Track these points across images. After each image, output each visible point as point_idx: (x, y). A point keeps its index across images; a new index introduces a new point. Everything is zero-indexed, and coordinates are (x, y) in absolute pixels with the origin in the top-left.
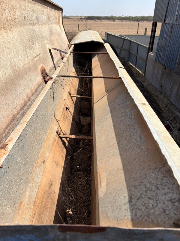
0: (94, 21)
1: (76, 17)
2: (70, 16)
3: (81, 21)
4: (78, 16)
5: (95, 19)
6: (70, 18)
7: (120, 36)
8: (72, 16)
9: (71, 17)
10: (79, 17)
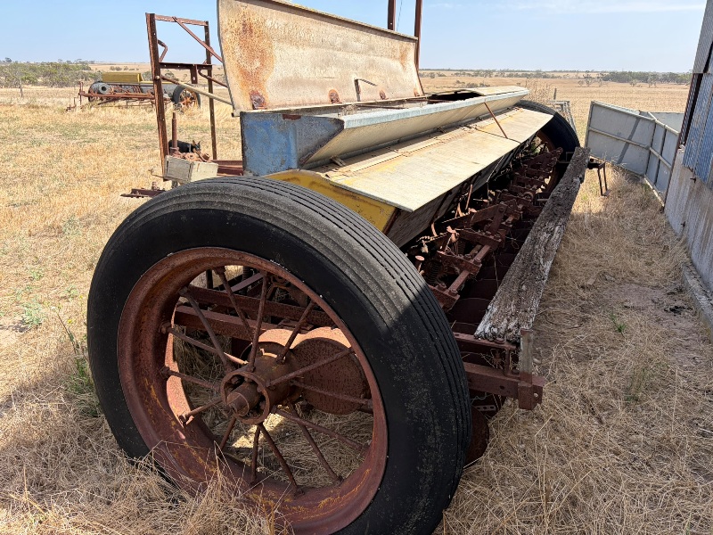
0: (627, 85)
1: (572, 75)
2: (555, 71)
3: (585, 85)
4: (578, 72)
5: (634, 78)
6: (553, 77)
7: (641, 113)
8: (561, 72)
9: (556, 74)
10: (581, 75)
